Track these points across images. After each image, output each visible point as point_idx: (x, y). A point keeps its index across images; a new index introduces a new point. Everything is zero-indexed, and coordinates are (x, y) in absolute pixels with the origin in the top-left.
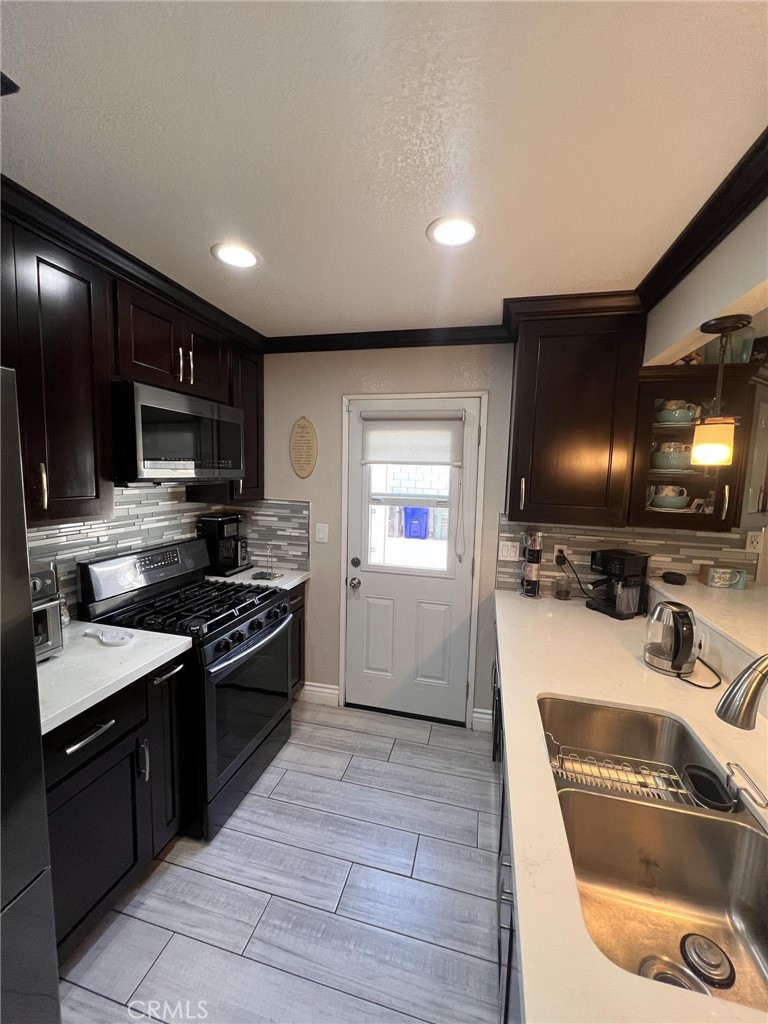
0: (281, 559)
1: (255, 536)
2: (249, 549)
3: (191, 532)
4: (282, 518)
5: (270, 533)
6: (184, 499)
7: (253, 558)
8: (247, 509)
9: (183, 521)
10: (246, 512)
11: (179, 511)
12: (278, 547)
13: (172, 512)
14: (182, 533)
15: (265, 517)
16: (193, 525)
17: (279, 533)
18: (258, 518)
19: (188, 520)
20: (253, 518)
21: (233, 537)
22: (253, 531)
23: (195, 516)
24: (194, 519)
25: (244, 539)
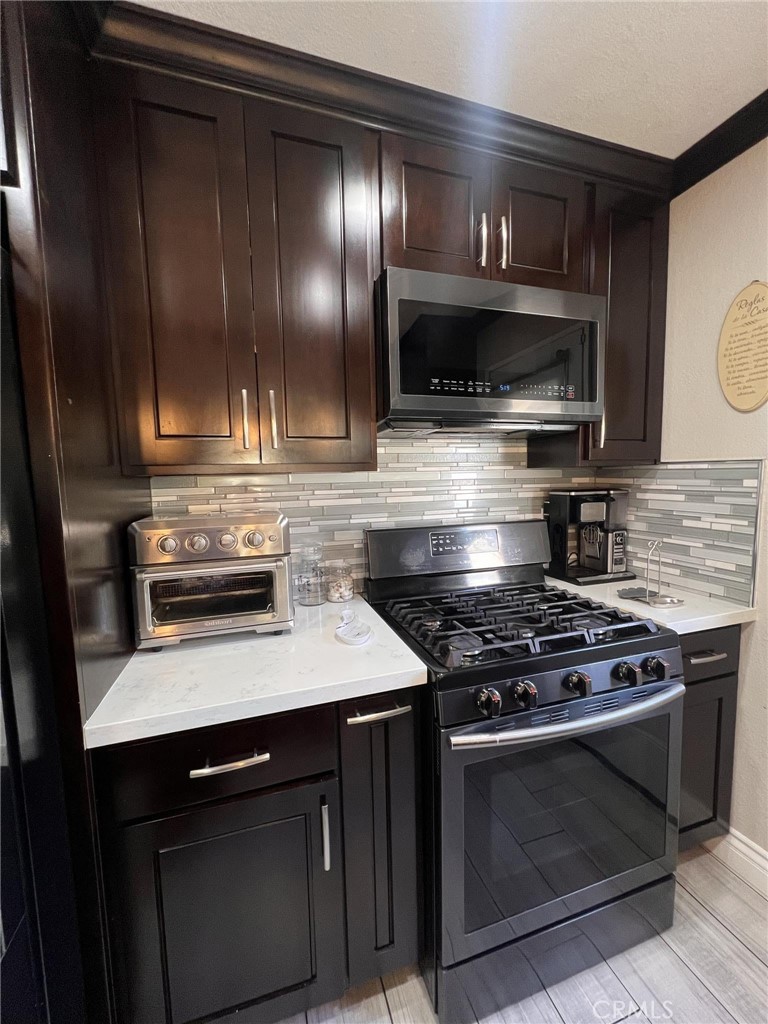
0: (689, 572)
1: (641, 526)
2: (629, 548)
3: (534, 511)
4: (692, 496)
5: (669, 523)
6: (525, 463)
7: (636, 563)
8: (630, 481)
9: (521, 495)
10: (628, 486)
11: (515, 481)
12: (685, 550)
13: (504, 481)
14: (520, 512)
15: (659, 494)
16: (540, 503)
17: (686, 523)
18: (648, 496)
19: (531, 495)
20: (639, 496)
21: (601, 525)
22: (638, 519)
23: (542, 490)
24: (541, 494)
25: (621, 529)
